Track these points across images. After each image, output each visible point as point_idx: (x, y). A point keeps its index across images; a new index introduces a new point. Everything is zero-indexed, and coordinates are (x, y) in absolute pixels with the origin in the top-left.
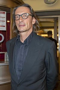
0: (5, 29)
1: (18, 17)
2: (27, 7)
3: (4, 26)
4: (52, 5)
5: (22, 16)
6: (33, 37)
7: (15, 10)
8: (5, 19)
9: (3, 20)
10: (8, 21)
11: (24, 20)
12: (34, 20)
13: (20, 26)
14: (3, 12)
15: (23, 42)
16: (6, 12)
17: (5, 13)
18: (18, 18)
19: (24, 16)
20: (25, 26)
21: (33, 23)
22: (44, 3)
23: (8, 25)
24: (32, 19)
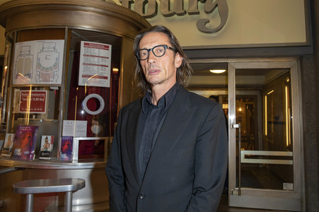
0: (107, 84)
1: (145, 54)
2: (162, 33)
3: (106, 78)
4: (214, 35)
5: (154, 50)
7: (139, 41)
8: (108, 62)
9: (104, 64)
10: (116, 70)
12: (179, 59)
13: (150, 73)
14: (105, 46)
15: (155, 104)
16: (110, 46)
17: (108, 47)
19: (157, 50)
21: (178, 65)
22: (198, 31)
23: (115, 78)
24: (174, 57)
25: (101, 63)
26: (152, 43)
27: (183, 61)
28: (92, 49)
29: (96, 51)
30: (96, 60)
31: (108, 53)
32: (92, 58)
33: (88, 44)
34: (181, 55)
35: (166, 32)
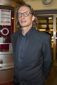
0: (10, 24)
3: (9, 22)
4: (48, 5)
5: (24, 14)
6: (32, 31)
7: (18, 9)
8: (10, 17)
9: (8, 17)
10: (13, 18)
11: (25, 17)
13: (22, 22)
14: (9, 11)
15: (24, 35)
16: (11, 11)
17: (10, 11)
18: (20, 16)
19: (25, 14)
20: (26, 22)
21: (33, 20)
22: (42, 4)
23: (12, 21)
25: (7, 17)
26: (23, 11)
27: (35, 19)
28: (4, 12)
29: (5, 13)
30: (5, 16)
31: (10, 13)
32: (4, 15)
33: (3, 10)
34: (35, 16)
35: (29, 6)
